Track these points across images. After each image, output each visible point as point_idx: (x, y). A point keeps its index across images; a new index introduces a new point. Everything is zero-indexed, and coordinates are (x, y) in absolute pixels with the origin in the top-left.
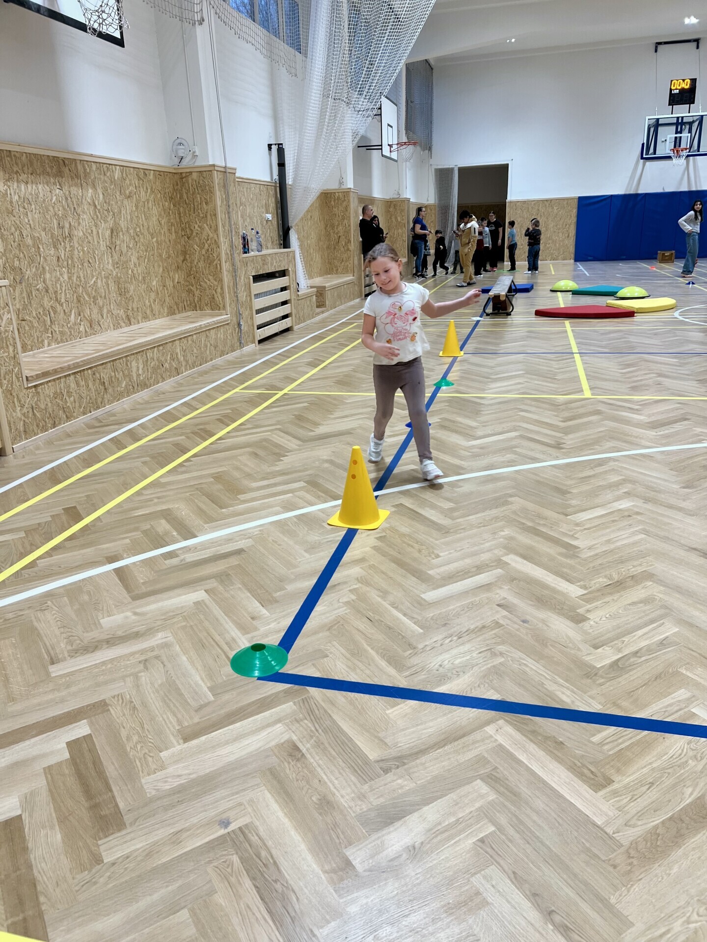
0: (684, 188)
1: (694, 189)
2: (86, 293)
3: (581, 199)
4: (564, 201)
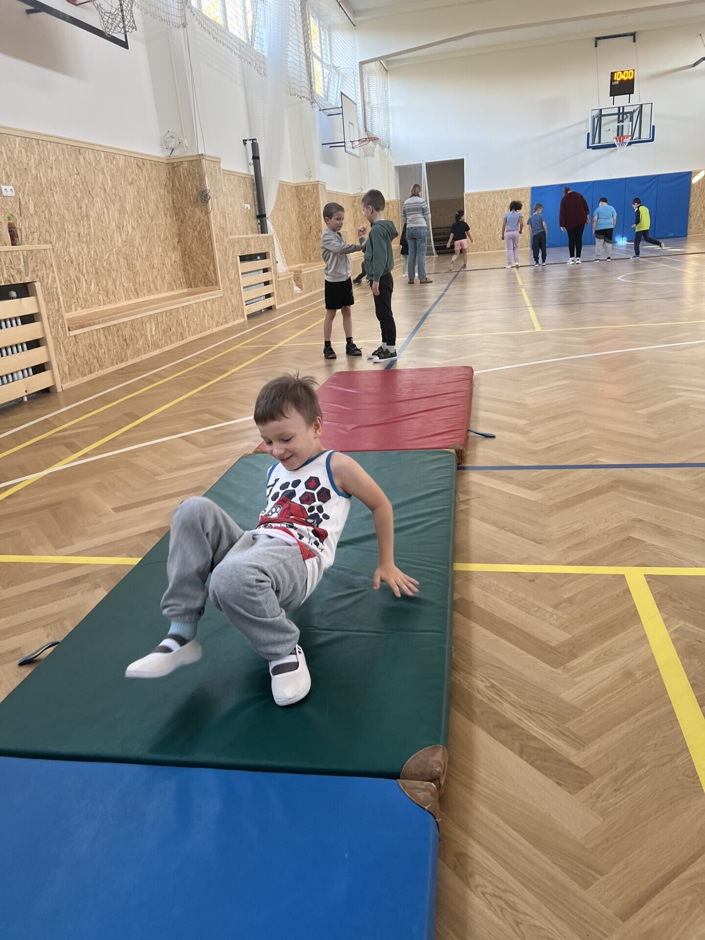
2: (102, 267)
3: (534, 189)
4: (518, 191)
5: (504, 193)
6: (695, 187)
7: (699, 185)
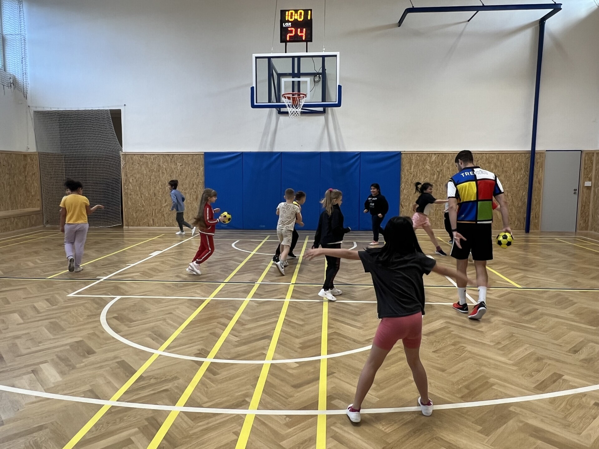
3: (207, 155)
4: (189, 156)
5: (171, 157)
6: (405, 171)
7: (411, 170)
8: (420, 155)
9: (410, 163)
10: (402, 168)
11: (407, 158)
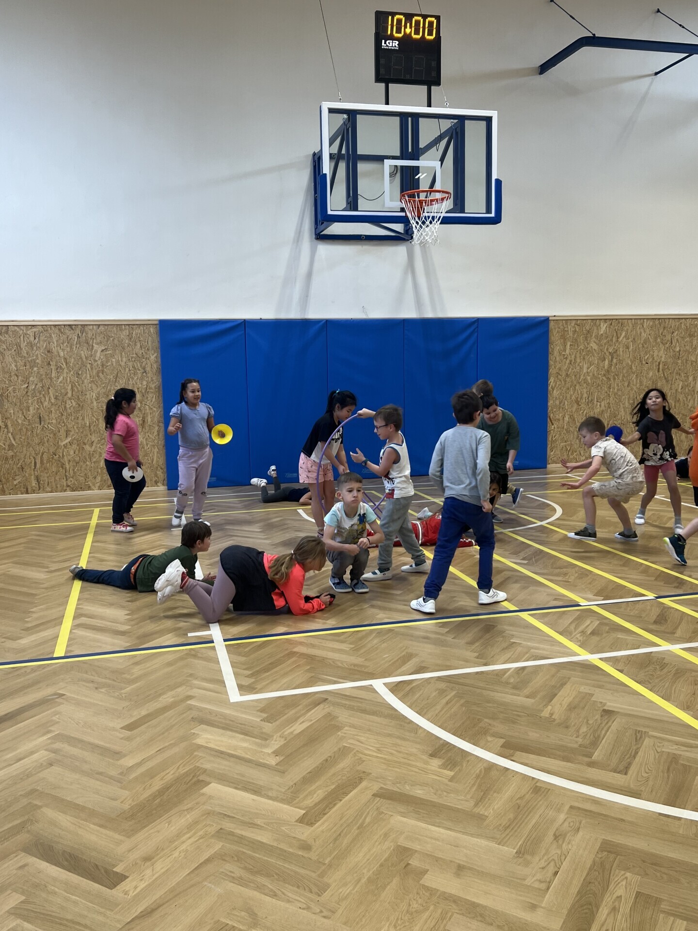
0: (409, 313)
1: (429, 314)
3: (166, 327)
4: (121, 330)
5: (78, 331)
6: (556, 353)
7: (565, 350)
8: (580, 322)
9: (564, 338)
10: (551, 347)
11: (559, 328)
